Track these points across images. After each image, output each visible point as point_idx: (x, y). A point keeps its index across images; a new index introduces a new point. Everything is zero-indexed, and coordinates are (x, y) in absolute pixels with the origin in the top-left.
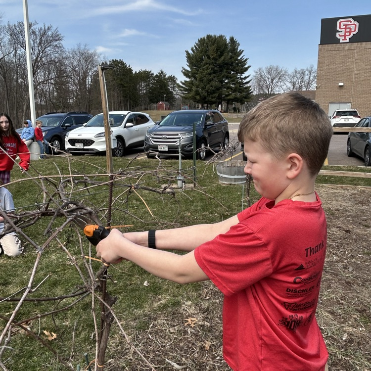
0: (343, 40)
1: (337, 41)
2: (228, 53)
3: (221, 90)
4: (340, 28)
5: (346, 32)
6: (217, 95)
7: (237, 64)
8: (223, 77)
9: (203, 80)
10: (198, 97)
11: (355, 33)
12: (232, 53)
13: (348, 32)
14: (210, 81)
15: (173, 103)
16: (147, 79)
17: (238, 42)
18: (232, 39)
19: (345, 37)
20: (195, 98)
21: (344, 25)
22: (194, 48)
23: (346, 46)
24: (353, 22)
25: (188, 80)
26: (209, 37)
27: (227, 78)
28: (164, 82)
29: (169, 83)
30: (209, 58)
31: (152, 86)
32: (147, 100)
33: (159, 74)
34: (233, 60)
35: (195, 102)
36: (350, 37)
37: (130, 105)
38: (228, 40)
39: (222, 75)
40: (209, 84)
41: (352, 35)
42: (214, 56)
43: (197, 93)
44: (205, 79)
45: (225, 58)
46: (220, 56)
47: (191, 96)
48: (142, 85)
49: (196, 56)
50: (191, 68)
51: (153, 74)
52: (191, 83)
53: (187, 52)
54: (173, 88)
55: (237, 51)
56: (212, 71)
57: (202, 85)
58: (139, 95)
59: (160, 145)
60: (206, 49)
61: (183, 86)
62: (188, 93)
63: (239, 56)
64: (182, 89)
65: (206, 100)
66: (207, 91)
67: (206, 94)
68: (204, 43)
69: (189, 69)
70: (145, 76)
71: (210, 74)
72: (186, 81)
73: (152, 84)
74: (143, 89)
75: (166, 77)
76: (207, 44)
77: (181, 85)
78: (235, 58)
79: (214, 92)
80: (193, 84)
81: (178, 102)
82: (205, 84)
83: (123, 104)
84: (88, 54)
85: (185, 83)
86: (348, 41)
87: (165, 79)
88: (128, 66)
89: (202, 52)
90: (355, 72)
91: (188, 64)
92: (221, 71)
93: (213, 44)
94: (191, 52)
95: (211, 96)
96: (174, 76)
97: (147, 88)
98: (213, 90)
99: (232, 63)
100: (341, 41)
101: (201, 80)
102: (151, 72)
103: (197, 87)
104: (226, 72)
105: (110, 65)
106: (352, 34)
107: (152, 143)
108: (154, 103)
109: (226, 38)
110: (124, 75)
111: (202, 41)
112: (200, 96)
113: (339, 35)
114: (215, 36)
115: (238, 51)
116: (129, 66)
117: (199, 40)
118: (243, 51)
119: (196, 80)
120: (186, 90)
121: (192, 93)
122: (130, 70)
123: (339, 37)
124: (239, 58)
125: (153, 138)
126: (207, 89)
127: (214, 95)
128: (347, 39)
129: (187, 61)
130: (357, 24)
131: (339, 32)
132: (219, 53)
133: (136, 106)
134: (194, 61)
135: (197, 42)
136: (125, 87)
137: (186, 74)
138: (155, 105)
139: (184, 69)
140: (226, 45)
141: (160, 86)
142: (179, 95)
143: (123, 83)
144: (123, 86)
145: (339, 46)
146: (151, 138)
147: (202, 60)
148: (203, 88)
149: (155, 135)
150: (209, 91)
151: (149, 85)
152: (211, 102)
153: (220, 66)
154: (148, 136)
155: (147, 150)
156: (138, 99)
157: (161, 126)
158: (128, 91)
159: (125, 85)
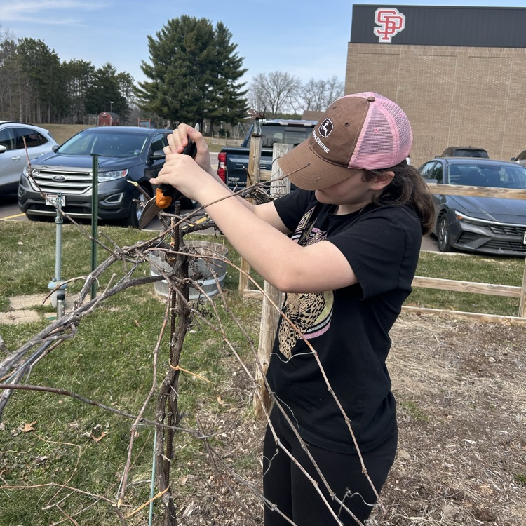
0: (383, 39)
1: (375, 40)
2: (214, 46)
3: (201, 101)
4: (379, 20)
5: (387, 28)
6: (195, 108)
7: (228, 64)
8: (206, 82)
9: (174, 83)
10: (165, 109)
11: (400, 30)
12: (220, 47)
13: (390, 28)
14: (184, 86)
15: (126, 116)
16: (84, 75)
17: (229, 32)
18: (220, 26)
19: (386, 36)
20: (161, 111)
21: (385, 17)
22: (162, 34)
23: (387, 49)
24: (398, 14)
25: (150, 81)
26: (185, 19)
27: (212, 84)
28: (112, 82)
29: (121, 85)
30: (184, 50)
31: (92, 86)
32: (83, 107)
33: (105, 68)
34: (221, 58)
35: (160, 116)
36: (394, 35)
37: (52, 114)
38: (215, 28)
39: (204, 79)
40: (183, 90)
41: (395, 33)
42: (192, 48)
43: (164, 103)
44: (177, 83)
45: (208, 53)
46: (202, 50)
47: (154, 106)
48: (75, 84)
49: (163, 44)
50: (156, 63)
51: (93, 68)
52: (156, 86)
53: (150, 38)
54: (127, 92)
55: (227, 46)
56: (188, 72)
57: (172, 91)
58: (69, 99)
59: (48, 193)
60: (180, 37)
61: (143, 90)
62: (151, 102)
63: (230, 52)
64: (141, 94)
65: (179, 115)
66: (180, 101)
67: (178, 106)
68: (176, 28)
69: (151, 64)
70: (81, 69)
71: (185, 76)
72: (147, 83)
73: (91, 82)
74: (76, 89)
75: (116, 74)
76: (181, 29)
77: (139, 88)
78: (225, 54)
79: (191, 104)
80: (157, 89)
81: (133, 115)
82: (177, 90)
83: (39, 112)
85: (146, 86)
86: (389, 41)
87: (113, 77)
88: (51, 51)
89: (173, 40)
90: (399, 88)
91: (152, 57)
92: (203, 72)
93: (192, 30)
94: (156, 39)
95: (186, 109)
96: (128, 74)
97: (82, 89)
98: (189, 101)
99: (220, 62)
100: (381, 40)
101: (171, 83)
102: (90, 63)
103: (165, 94)
104: (211, 75)
105: (22, 47)
106: (396, 31)
107: (32, 188)
108: (93, 113)
109: (212, 24)
110: (43, 64)
111: (174, 25)
112: (169, 108)
113: (378, 31)
114: (195, 19)
115: (230, 45)
116: (53, 51)
117: (169, 22)
118: (236, 45)
119: (164, 82)
120: (146, 96)
121: (157, 103)
122: (55, 58)
123: (377, 34)
124: (231, 56)
125: (36, 178)
126: (179, 98)
127: (191, 108)
128: (388, 39)
129: (150, 52)
130: (404, 18)
131: (377, 26)
132: (200, 44)
133: (62, 116)
134: (161, 53)
135: (166, 24)
136: (44, 84)
137: (148, 71)
138: (94, 117)
139: (145, 64)
140: (211, 34)
141: (106, 87)
142: (136, 103)
143: (41, 78)
144: (41, 82)
145: (377, 47)
146: (31, 179)
147: (173, 52)
148: (174, 97)
149: (40, 172)
150: (183, 101)
151: (86, 85)
152: (186, 118)
153: (201, 65)
154: (27, 174)
155: (22, 204)
156: (67, 106)
157: (60, 154)
158: (50, 92)
159: (45, 81)
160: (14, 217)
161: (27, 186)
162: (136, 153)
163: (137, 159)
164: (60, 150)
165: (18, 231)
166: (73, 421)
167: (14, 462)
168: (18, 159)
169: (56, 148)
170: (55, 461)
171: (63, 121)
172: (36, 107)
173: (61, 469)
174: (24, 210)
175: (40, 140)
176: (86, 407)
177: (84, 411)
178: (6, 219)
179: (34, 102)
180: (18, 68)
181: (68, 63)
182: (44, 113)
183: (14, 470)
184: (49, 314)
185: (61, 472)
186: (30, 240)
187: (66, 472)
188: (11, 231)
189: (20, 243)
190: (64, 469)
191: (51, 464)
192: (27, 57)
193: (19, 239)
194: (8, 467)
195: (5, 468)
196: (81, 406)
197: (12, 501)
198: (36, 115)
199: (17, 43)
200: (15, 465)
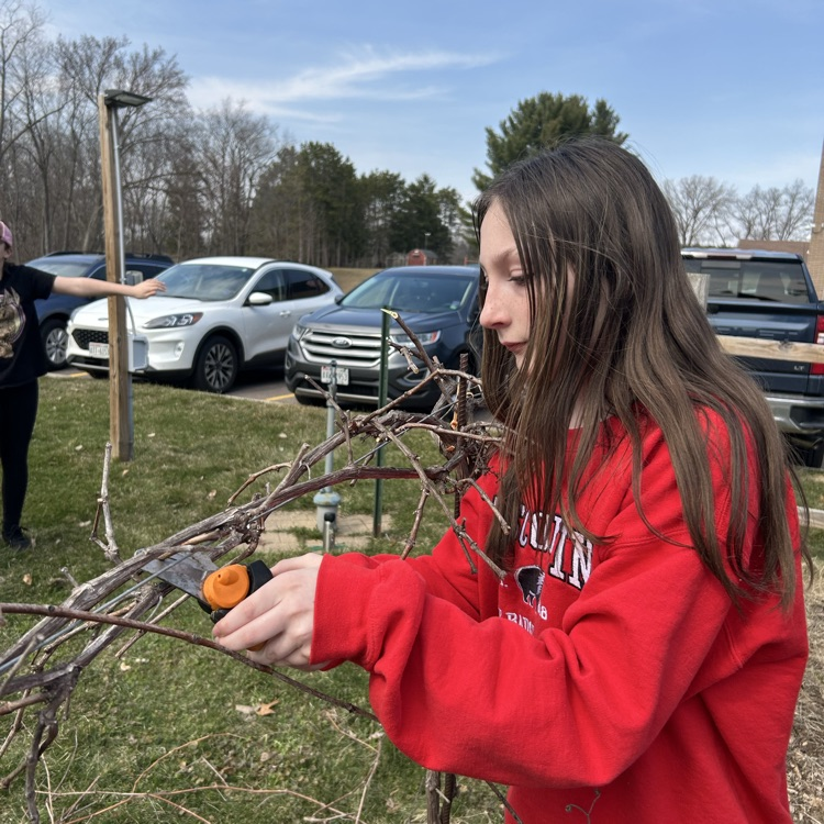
15: (448, 255)
16: (389, 193)
17: (615, 115)
18: (601, 107)
22: (508, 124)
26: (545, 98)
28: (428, 204)
29: (442, 207)
31: (400, 211)
32: (386, 242)
33: (420, 182)
37: (343, 253)
38: (591, 109)
48: (376, 208)
49: (510, 142)
50: (496, 170)
51: (402, 183)
53: (490, 133)
54: (451, 218)
55: (611, 137)
58: (367, 231)
59: (325, 365)
60: (536, 128)
64: (471, 221)
68: (532, 113)
69: (489, 173)
70: (386, 185)
73: (399, 205)
74: (377, 216)
75: (436, 191)
76: (540, 115)
77: (469, 211)
81: (458, 253)
83: (325, 250)
84: (247, 123)
87: (431, 196)
88: (343, 160)
89: (526, 132)
91: (490, 162)
93: (555, 116)
94: (499, 132)
96: (454, 191)
97: (386, 215)
102: (398, 176)
105: (304, 153)
107: (305, 356)
108: (400, 251)
109: (588, 103)
110: (334, 180)
111: (528, 109)
114: (560, 97)
115: (615, 135)
116: (348, 160)
117: (520, 104)
118: (627, 136)
122: (349, 170)
125: (309, 342)
129: (489, 154)
133: (356, 256)
134: (505, 154)
135: (516, 108)
136: (333, 209)
137: (482, 184)
138: (401, 257)
139: (479, 174)
140: (585, 120)
141: (420, 211)
142: (462, 235)
143: (329, 200)
144: (328, 206)
146: (302, 343)
147: (524, 152)
149: (315, 333)
151: (391, 208)
154: (297, 336)
155: (290, 379)
156: (363, 241)
157: (344, 308)
158: (341, 220)
159: (335, 205)
160: (278, 399)
161: (297, 354)
162: (453, 307)
163: (455, 315)
164: (345, 302)
165: (283, 419)
166: (329, 708)
167: (242, 757)
168: (289, 315)
169: (339, 299)
170: (299, 766)
171: (357, 263)
172: (321, 243)
173: (307, 780)
174: (293, 389)
175: (319, 288)
176: (350, 689)
177: (348, 694)
178: (268, 401)
179: (318, 236)
180: (299, 185)
181: (367, 176)
182: (332, 252)
183: (242, 770)
184: (313, 541)
185: (306, 784)
186: (296, 432)
187: (313, 786)
188: (272, 417)
189: (283, 435)
190: (311, 780)
191: (293, 769)
192: (311, 169)
193: (281, 430)
194: (233, 763)
195: (228, 764)
196: (344, 686)
197: (233, 817)
198: (321, 254)
199: (298, 149)
200: (243, 762)
